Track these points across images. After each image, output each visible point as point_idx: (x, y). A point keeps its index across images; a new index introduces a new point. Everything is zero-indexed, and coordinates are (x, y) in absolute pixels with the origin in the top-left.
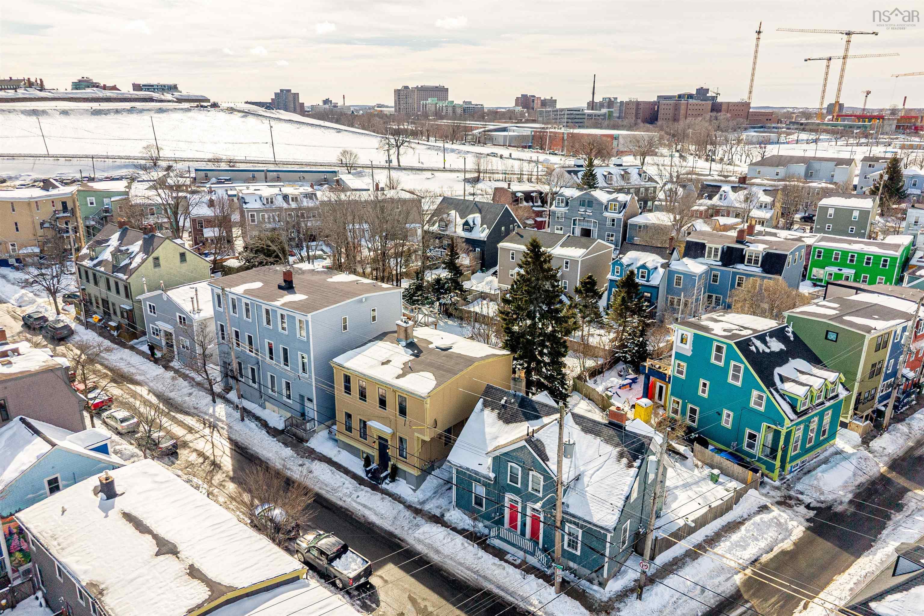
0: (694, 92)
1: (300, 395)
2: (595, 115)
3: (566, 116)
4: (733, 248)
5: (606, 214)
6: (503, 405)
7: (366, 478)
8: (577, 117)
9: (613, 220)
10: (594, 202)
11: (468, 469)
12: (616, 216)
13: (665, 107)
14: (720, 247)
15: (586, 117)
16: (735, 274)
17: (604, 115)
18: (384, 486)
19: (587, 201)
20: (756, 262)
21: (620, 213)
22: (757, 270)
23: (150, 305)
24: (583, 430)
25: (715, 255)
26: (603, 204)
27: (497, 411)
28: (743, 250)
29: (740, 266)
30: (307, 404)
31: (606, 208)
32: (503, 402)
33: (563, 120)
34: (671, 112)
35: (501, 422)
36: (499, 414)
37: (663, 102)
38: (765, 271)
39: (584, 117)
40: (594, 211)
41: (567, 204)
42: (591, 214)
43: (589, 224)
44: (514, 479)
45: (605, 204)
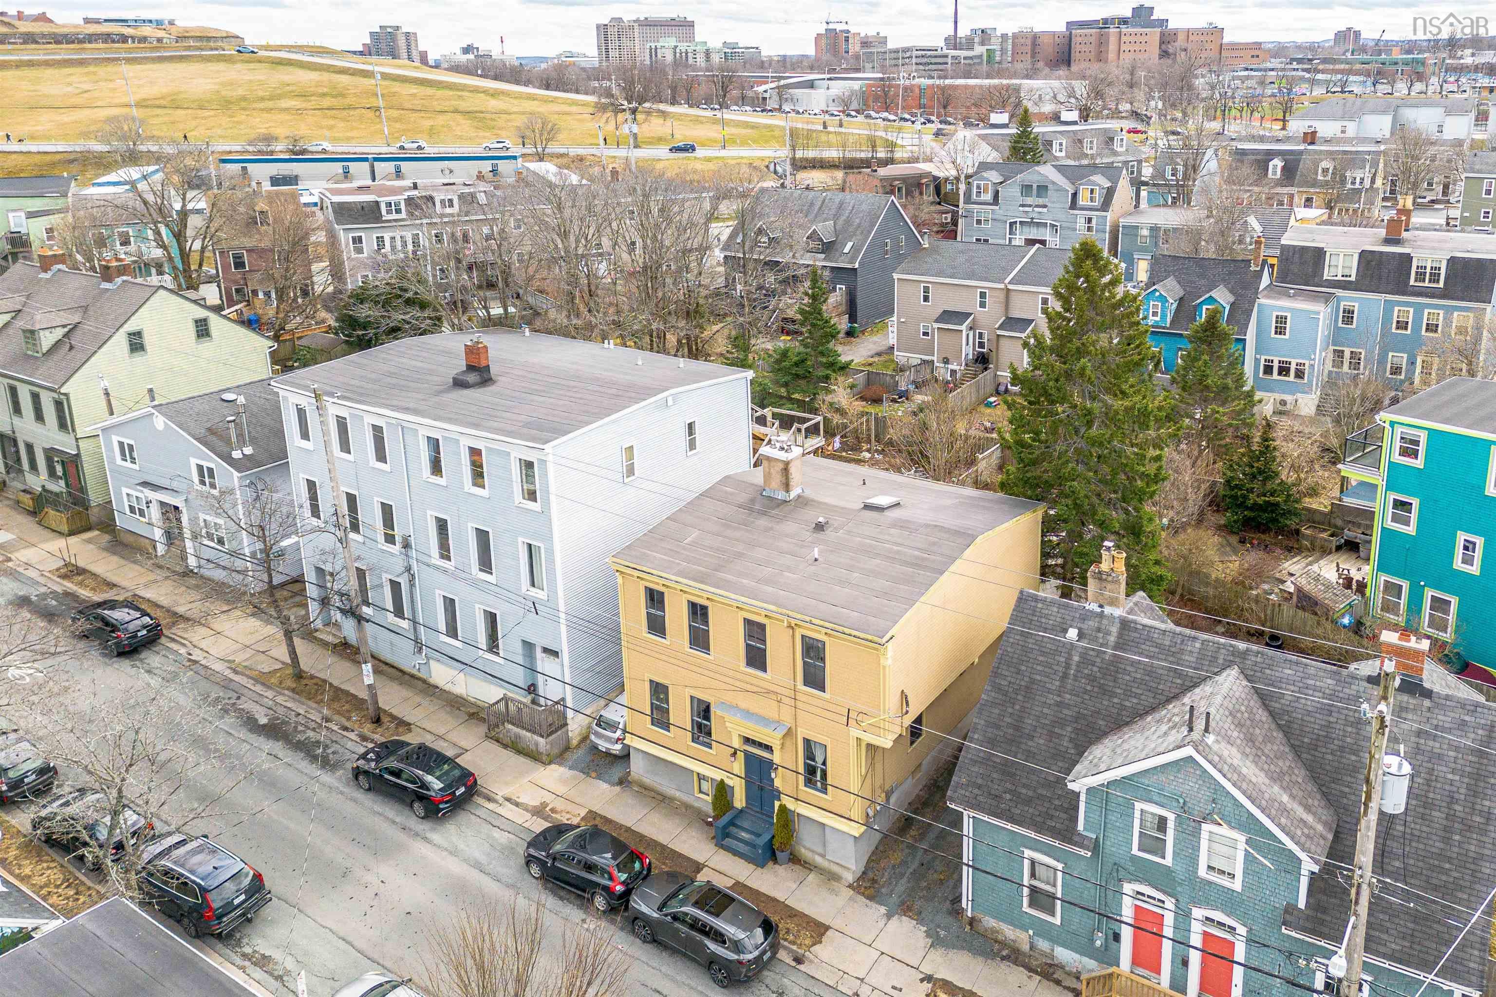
1: (524, 642)
2: (965, 58)
3: (914, 61)
4: (1380, 253)
8: (935, 60)
9: (1090, 221)
10: (1050, 186)
12: (1095, 211)
13: (1082, 39)
14: (1353, 252)
15: (950, 60)
16: (1390, 304)
17: (980, 56)
19: (1035, 186)
20: (1435, 278)
23: (121, 444)
25: (1346, 270)
26: (1067, 192)
30: (544, 663)
31: (1075, 197)
33: (909, 68)
34: (1094, 48)
37: (1076, 31)
39: (945, 60)
40: (1049, 205)
41: (996, 195)
42: (1045, 210)
43: (1042, 230)
44: (1156, 846)
45: (1071, 191)
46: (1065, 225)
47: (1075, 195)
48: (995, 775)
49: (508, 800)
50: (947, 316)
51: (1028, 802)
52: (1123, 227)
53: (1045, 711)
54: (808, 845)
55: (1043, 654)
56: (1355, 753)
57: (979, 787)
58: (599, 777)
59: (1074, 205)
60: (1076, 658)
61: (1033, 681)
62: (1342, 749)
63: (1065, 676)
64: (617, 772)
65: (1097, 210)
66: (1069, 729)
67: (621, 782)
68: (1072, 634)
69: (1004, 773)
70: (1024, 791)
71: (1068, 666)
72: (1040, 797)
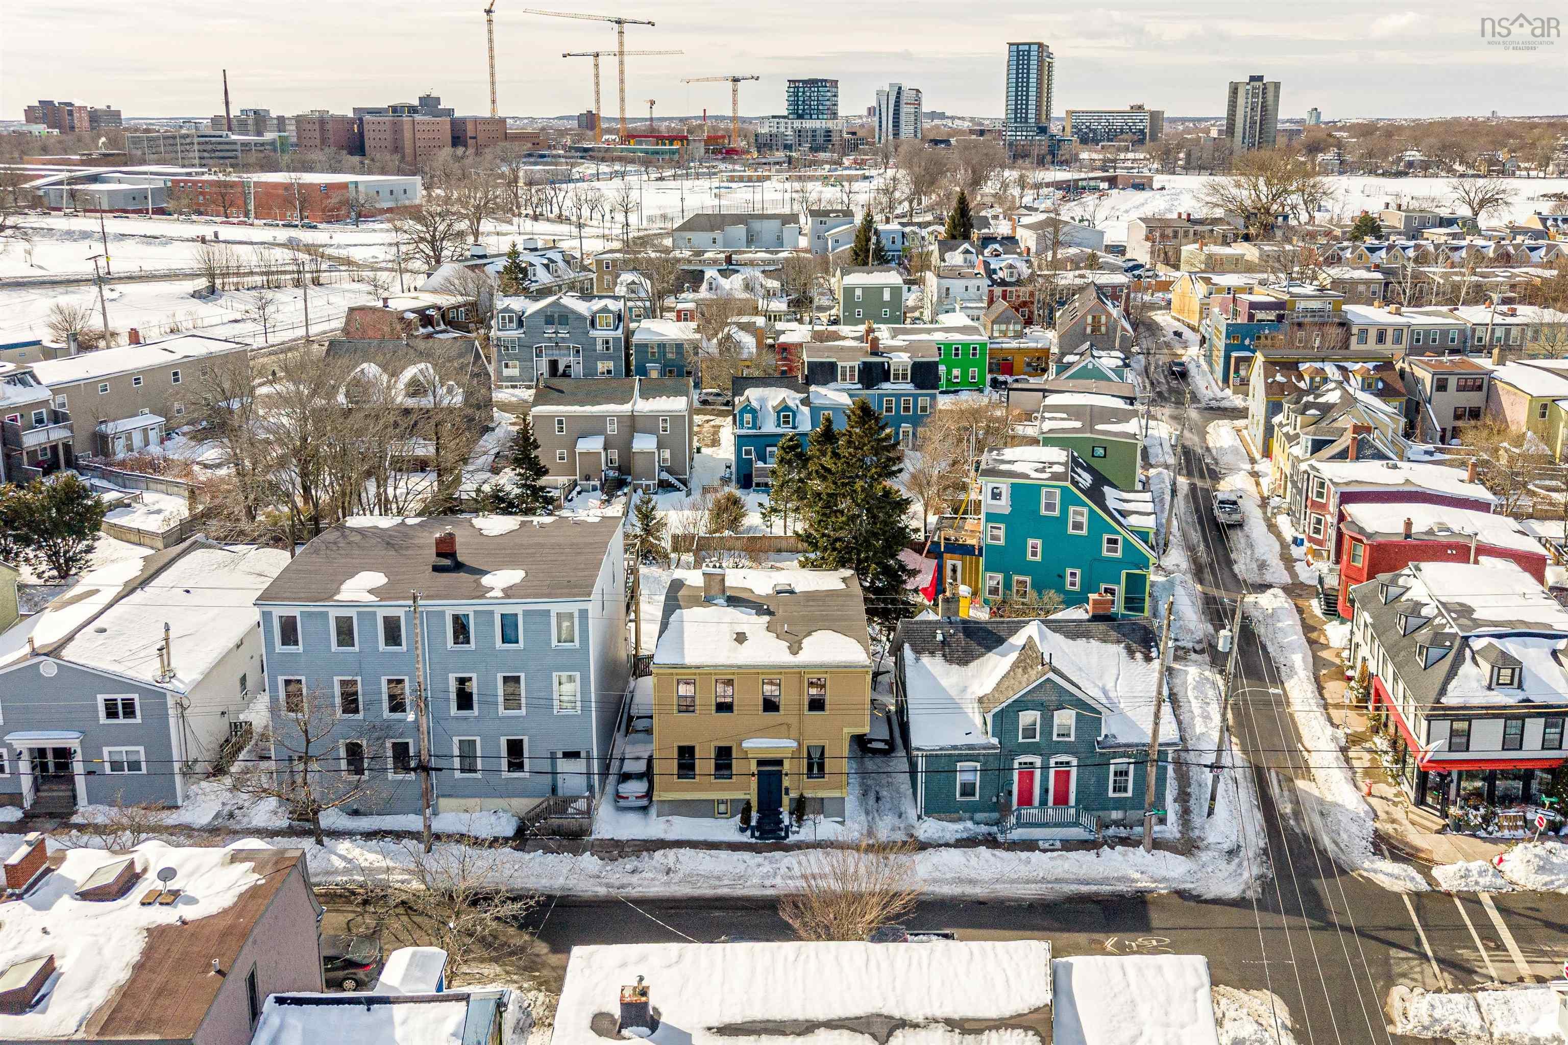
0: (416, 102)
2: (255, 144)
3: (196, 147)
4: (870, 363)
5: (593, 333)
6: (942, 642)
7: (754, 840)
8: (219, 147)
9: (607, 342)
10: (570, 316)
11: (955, 748)
12: (611, 334)
13: (373, 127)
14: (856, 364)
15: (239, 147)
16: (881, 396)
17: (273, 143)
18: (792, 838)
19: (556, 316)
20: (905, 377)
21: (617, 328)
22: (907, 387)
24: (1067, 637)
25: (852, 376)
26: (586, 319)
27: (939, 654)
28: (883, 363)
29: (886, 386)
30: (562, 766)
31: (593, 323)
32: (939, 637)
33: (191, 155)
34: (388, 135)
35: (955, 667)
36: (944, 655)
37: (367, 117)
38: (918, 386)
39: (234, 147)
40: (571, 331)
41: (521, 323)
42: (567, 335)
43: (564, 352)
44: (1029, 734)
45: (589, 318)
46: (586, 346)
52: (636, 345)
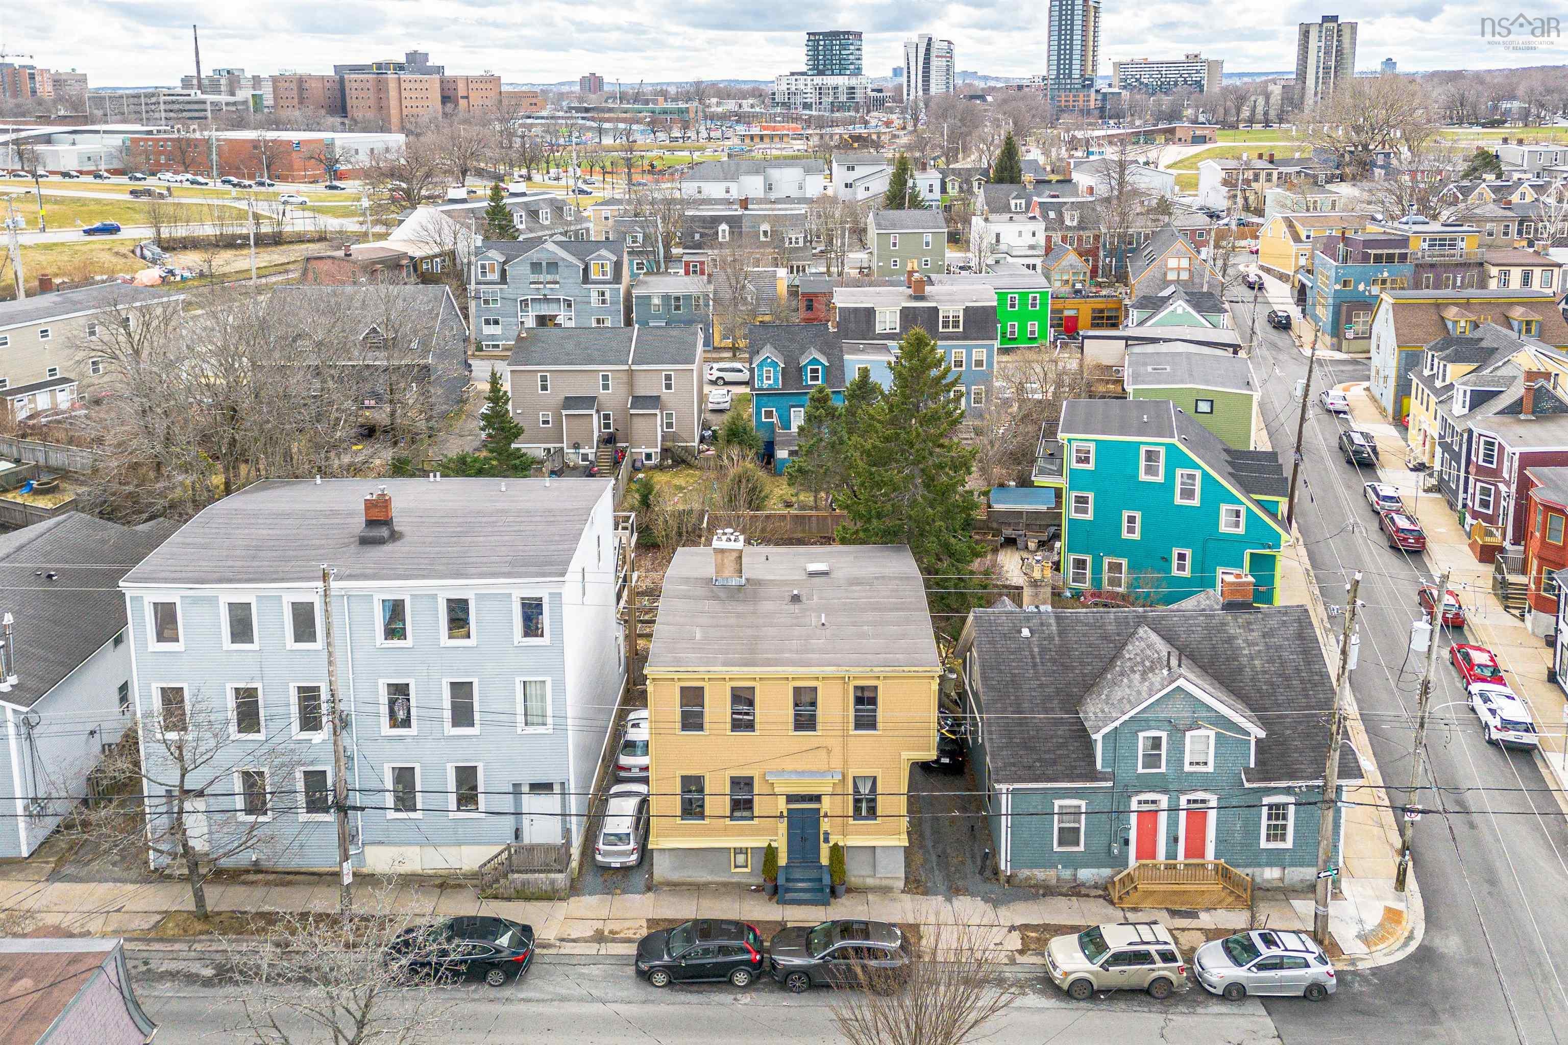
0: (402, 59)
2: (227, 104)
4: (914, 308)
6: (1029, 638)
9: (603, 294)
13: (356, 86)
14: (897, 310)
15: (208, 107)
17: (245, 102)
19: (544, 263)
20: (956, 324)
25: (893, 324)
26: (578, 267)
30: (531, 802)
31: (586, 273)
34: (372, 94)
36: (1031, 657)
37: (349, 75)
39: (201, 107)
40: (561, 281)
41: (503, 273)
42: (557, 286)
43: (554, 306)
44: (1152, 760)
45: (582, 267)
46: (578, 299)
47: (586, 270)
48: (1021, 753)
49: (563, 940)
50: (570, 402)
51: (1055, 762)
52: (637, 297)
53: (1033, 694)
54: (856, 873)
55: (1013, 653)
56: (1235, 659)
57: (1014, 765)
58: (624, 892)
59: (586, 279)
60: (1036, 650)
61: (1014, 675)
62: (1227, 659)
63: (1035, 665)
64: (639, 879)
65: (610, 283)
66: (1056, 702)
67: (649, 889)
68: (1026, 632)
69: (1026, 748)
70: (1047, 756)
71: (1033, 657)
72: (1060, 756)
